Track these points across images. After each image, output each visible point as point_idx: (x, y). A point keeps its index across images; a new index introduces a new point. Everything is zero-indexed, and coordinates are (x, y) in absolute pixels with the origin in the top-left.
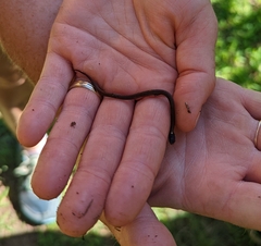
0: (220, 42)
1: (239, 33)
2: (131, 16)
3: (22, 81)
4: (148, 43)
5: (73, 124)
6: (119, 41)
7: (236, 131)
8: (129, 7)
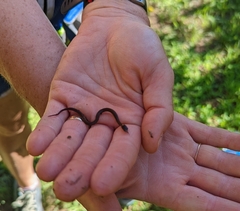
0: (176, 101)
1: (192, 93)
2: (108, 72)
3: (21, 130)
4: (121, 90)
5: (69, 137)
6: (101, 91)
7: (183, 151)
8: (107, 66)
